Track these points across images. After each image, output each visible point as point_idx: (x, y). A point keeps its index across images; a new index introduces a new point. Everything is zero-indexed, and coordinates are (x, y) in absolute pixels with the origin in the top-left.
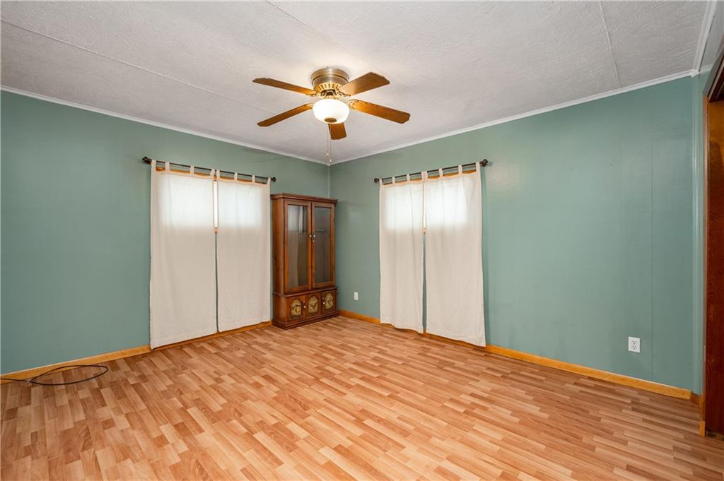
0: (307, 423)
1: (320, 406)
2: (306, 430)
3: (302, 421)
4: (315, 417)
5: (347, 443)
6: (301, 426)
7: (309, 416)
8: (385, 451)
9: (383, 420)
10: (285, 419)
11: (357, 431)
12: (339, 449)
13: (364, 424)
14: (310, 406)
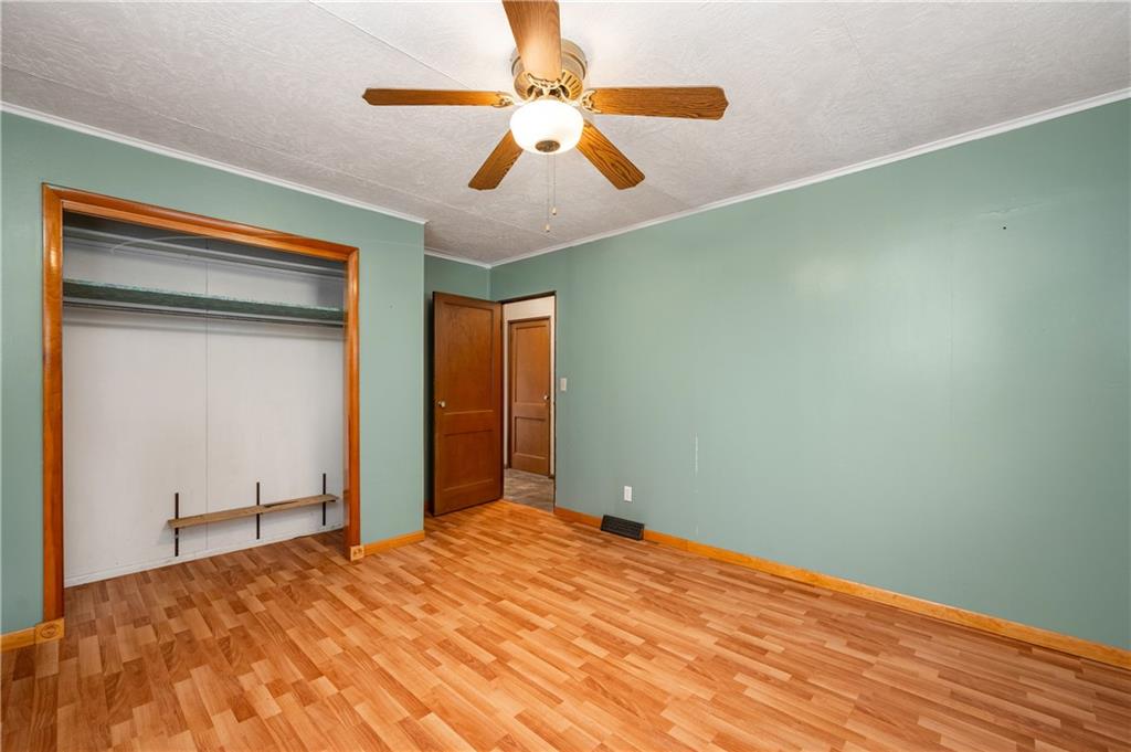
0: (580, 657)
1: (565, 687)
2: (577, 647)
3: (588, 659)
4: (573, 668)
5: (522, 633)
6: (587, 653)
7: (580, 668)
8: (481, 626)
9: (465, 663)
10: (614, 662)
11: (508, 646)
12: (533, 627)
13: (496, 655)
14: (585, 688)
